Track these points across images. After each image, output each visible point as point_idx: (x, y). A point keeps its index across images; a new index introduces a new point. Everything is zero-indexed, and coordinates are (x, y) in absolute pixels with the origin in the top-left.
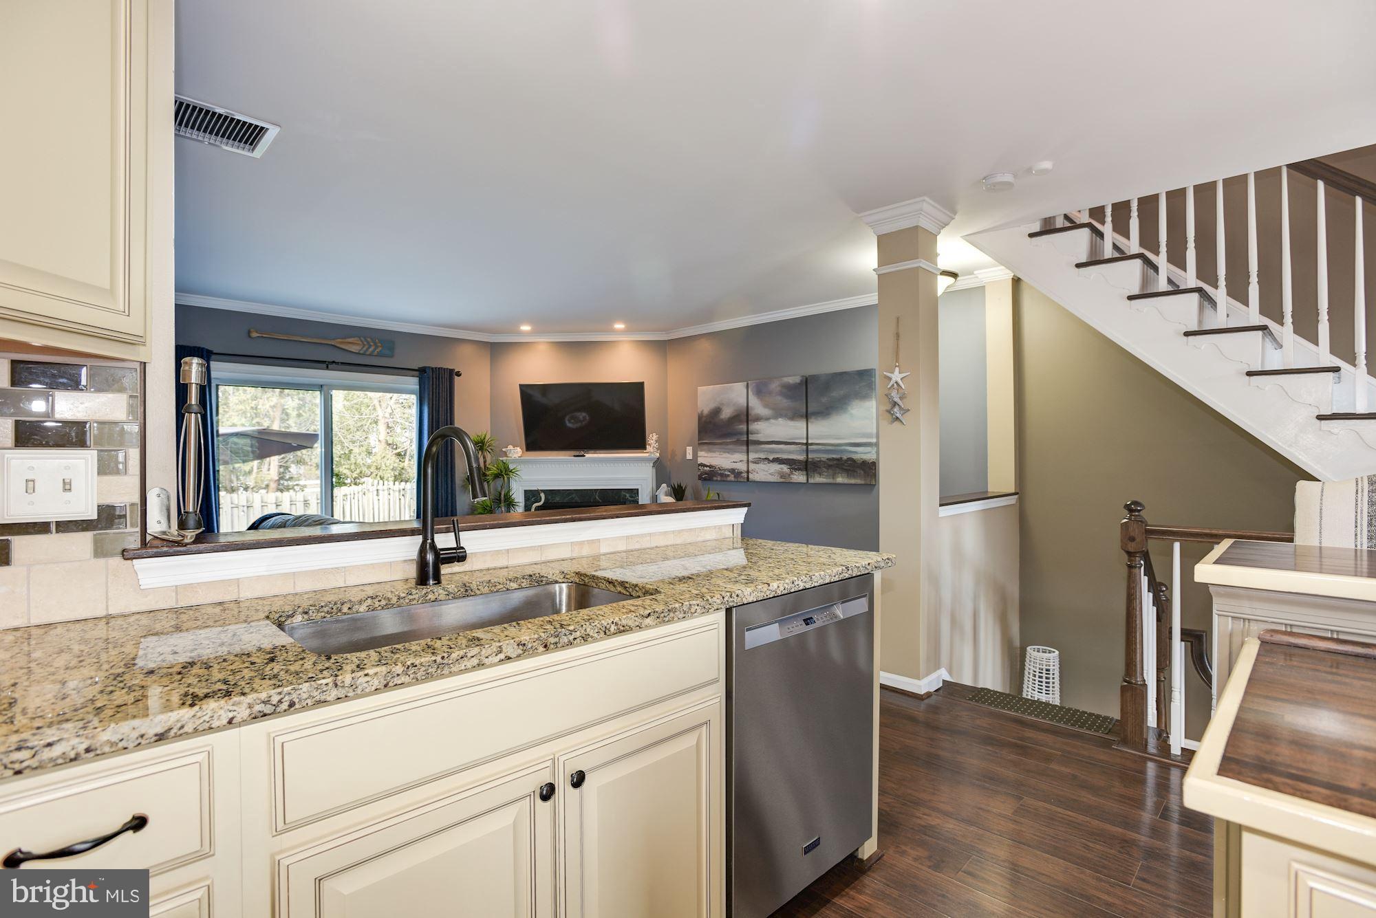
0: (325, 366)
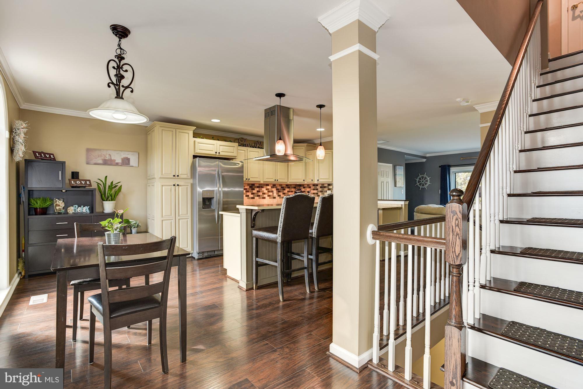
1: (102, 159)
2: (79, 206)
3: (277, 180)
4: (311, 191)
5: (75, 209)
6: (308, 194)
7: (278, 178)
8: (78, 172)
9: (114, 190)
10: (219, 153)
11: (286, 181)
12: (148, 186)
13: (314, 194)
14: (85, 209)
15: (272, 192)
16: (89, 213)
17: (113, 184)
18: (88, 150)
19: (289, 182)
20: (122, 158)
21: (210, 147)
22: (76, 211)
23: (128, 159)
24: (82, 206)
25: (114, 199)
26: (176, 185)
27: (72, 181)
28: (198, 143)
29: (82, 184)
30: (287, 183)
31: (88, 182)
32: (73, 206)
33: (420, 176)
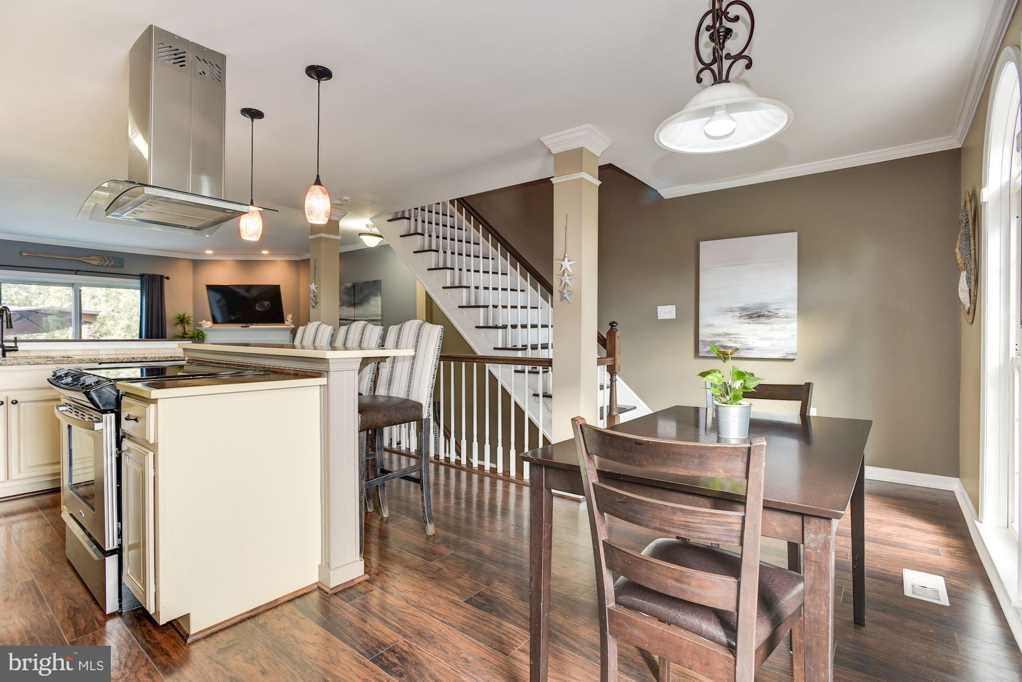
0: (74, 272)
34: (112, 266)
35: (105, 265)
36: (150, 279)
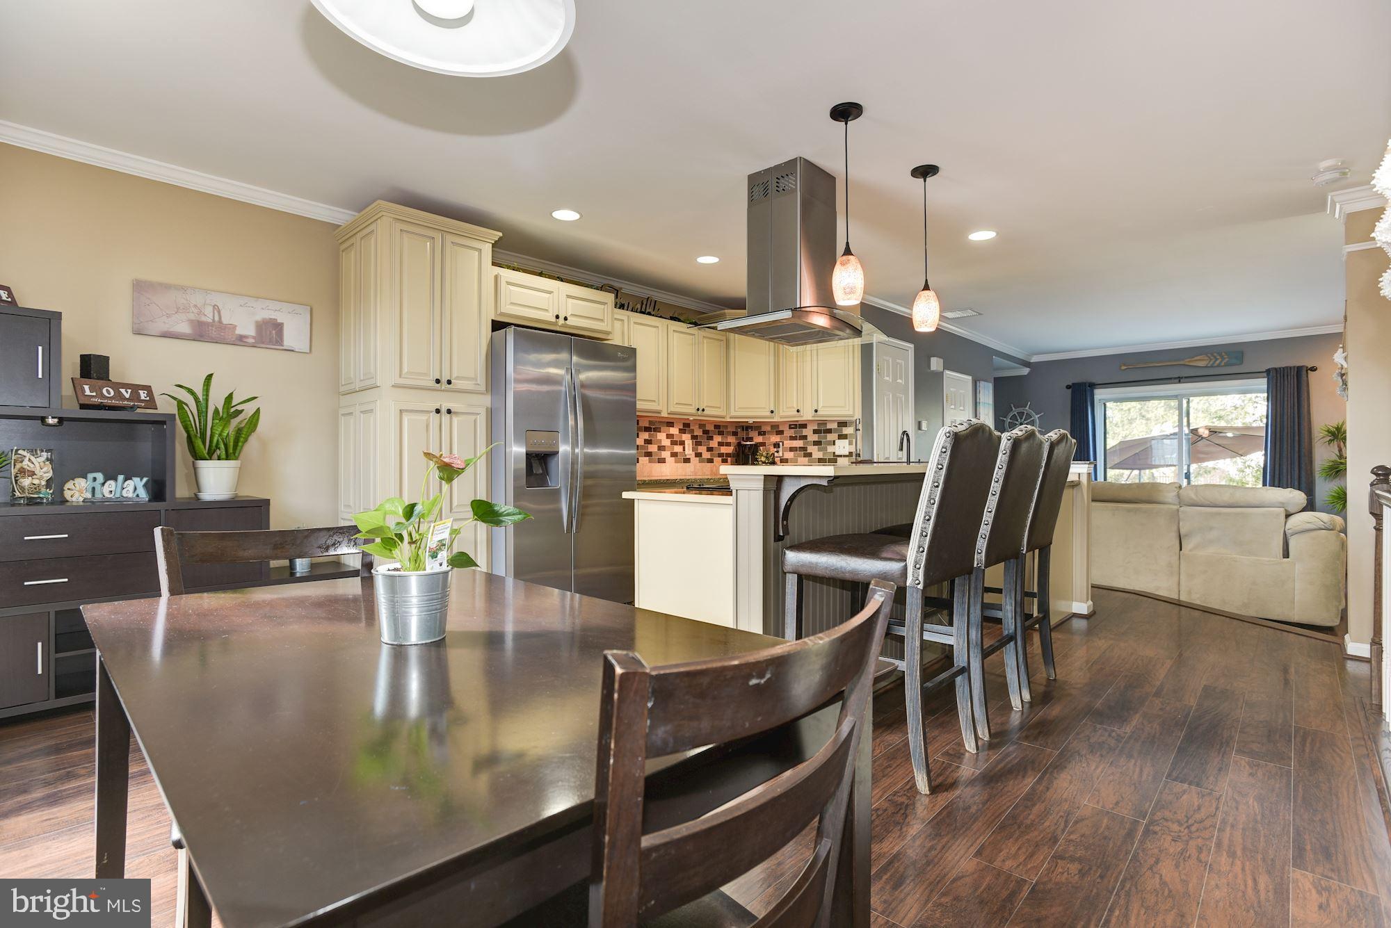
1: (191, 321)
2: (110, 476)
3: (703, 410)
4: (785, 442)
5: (94, 488)
6: (776, 450)
7: (705, 404)
8: (107, 359)
9: (235, 422)
10: (566, 319)
11: (723, 414)
12: (343, 415)
13: (791, 449)
14: (131, 488)
15: (682, 443)
16: (147, 499)
17: (233, 404)
18: (140, 287)
19: (731, 418)
20: (257, 322)
21: (539, 299)
22: (98, 495)
23: (279, 327)
24: (121, 478)
25: (234, 453)
26: (444, 410)
27: (86, 388)
28: (508, 283)
29: (123, 398)
30: (724, 418)
31: (143, 395)
32: (86, 478)
33: (1015, 411)
34: (1227, 365)
35: (1215, 365)
36: (1278, 375)
